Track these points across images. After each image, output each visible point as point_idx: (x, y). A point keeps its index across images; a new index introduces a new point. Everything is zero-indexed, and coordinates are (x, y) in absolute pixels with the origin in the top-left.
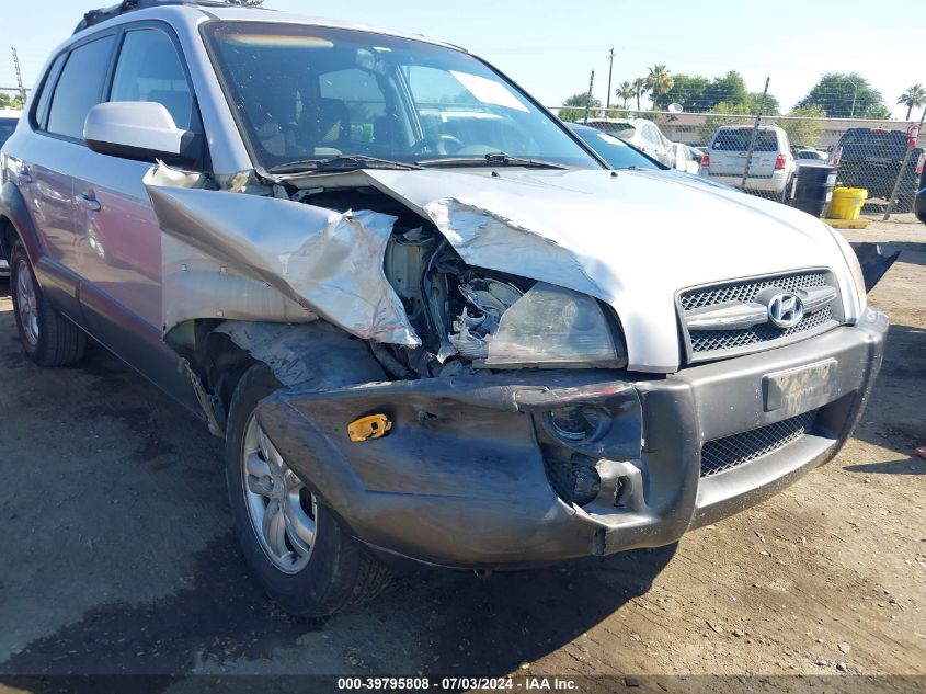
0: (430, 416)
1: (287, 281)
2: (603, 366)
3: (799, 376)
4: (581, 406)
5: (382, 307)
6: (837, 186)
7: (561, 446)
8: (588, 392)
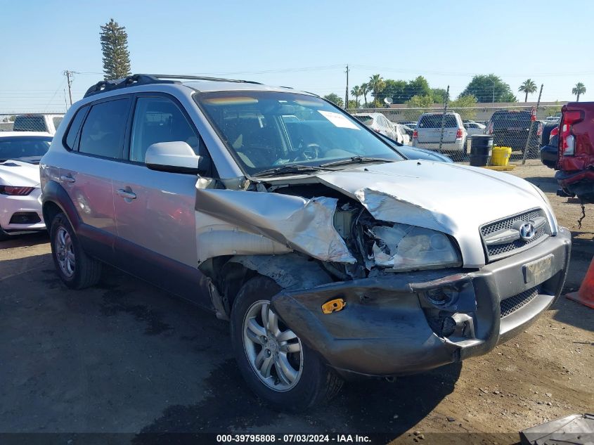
0: (366, 297)
1: (282, 233)
2: (451, 266)
3: (539, 263)
4: (441, 288)
5: (333, 244)
6: (494, 146)
7: (434, 308)
8: (447, 280)
